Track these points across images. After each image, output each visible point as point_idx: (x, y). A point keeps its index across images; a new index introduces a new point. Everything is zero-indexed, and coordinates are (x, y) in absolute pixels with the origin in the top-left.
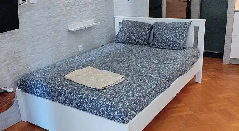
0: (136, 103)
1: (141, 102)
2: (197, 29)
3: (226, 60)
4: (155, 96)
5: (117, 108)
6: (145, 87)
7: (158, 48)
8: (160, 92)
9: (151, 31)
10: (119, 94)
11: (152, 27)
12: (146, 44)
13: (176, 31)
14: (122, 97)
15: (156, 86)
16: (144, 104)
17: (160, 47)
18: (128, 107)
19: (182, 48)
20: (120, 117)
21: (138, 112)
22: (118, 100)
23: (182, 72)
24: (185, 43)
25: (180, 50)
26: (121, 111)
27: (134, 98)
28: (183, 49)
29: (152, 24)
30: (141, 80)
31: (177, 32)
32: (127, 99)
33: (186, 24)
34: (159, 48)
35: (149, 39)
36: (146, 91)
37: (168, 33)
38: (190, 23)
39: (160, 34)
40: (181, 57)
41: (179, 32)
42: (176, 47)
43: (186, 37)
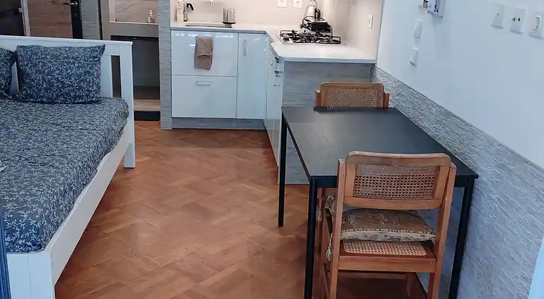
0: (53, 208)
1: (59, 205)
2: (116, 60)
3: (166, 123)
4: (77, 193)
5: (18, 222)
6: (58, 176)
7: (39, 102)
8: (85, 185)
9: (11, 66)
10: (11, 196)
11: (13, 57)
12: (5, 94)
13: (76, 65)
14: (21, 199)
15: (77, 172)
16: (64, 209)
17: (45, 100)
18: (41, 216)
19: (94, 99)
20: (28, 239)
21: (57, 226)
22: (15, 206)
23: (108, 145)
24: (99, 88)
25: (91, 102)
26: (29, 227)
27: (47, 197)
28: (97, 102)
29: (13, 49)
30: (43, 164)
31: (79, 67)
32: (34, 202)
33: (93, 49)
34: (42, 102)
35: (10, 84)
36: (64, 184)
37: (58, 69)
38: (103, 49)
39: (38, 72)
40: (101, 116)
41: (83, 67)
42: (80, 97)
43: (98, 77)
